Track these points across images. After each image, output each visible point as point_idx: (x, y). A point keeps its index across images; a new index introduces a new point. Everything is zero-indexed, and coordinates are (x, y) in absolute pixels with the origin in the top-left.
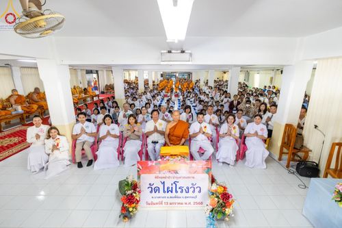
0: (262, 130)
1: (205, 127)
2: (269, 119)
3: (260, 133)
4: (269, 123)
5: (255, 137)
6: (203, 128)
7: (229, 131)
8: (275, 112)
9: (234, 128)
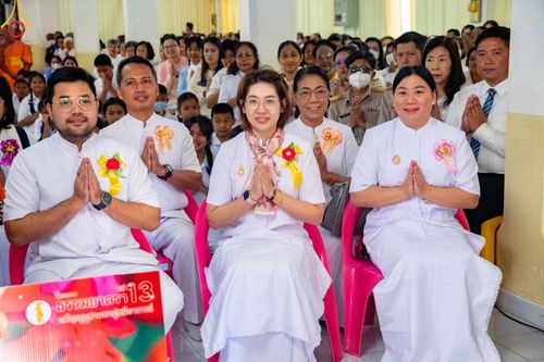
0: (444, 151)
1: (113, 164)
2: (478, 113)
3: (435, 173)
4: (482, 132)
5: (415, 203)
6: (99, 170)
7: (264, 173)
8: (503, 74)
9: (290, 155)
